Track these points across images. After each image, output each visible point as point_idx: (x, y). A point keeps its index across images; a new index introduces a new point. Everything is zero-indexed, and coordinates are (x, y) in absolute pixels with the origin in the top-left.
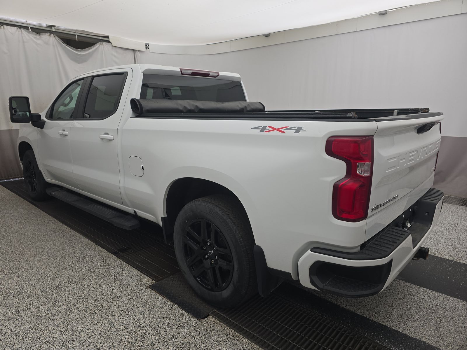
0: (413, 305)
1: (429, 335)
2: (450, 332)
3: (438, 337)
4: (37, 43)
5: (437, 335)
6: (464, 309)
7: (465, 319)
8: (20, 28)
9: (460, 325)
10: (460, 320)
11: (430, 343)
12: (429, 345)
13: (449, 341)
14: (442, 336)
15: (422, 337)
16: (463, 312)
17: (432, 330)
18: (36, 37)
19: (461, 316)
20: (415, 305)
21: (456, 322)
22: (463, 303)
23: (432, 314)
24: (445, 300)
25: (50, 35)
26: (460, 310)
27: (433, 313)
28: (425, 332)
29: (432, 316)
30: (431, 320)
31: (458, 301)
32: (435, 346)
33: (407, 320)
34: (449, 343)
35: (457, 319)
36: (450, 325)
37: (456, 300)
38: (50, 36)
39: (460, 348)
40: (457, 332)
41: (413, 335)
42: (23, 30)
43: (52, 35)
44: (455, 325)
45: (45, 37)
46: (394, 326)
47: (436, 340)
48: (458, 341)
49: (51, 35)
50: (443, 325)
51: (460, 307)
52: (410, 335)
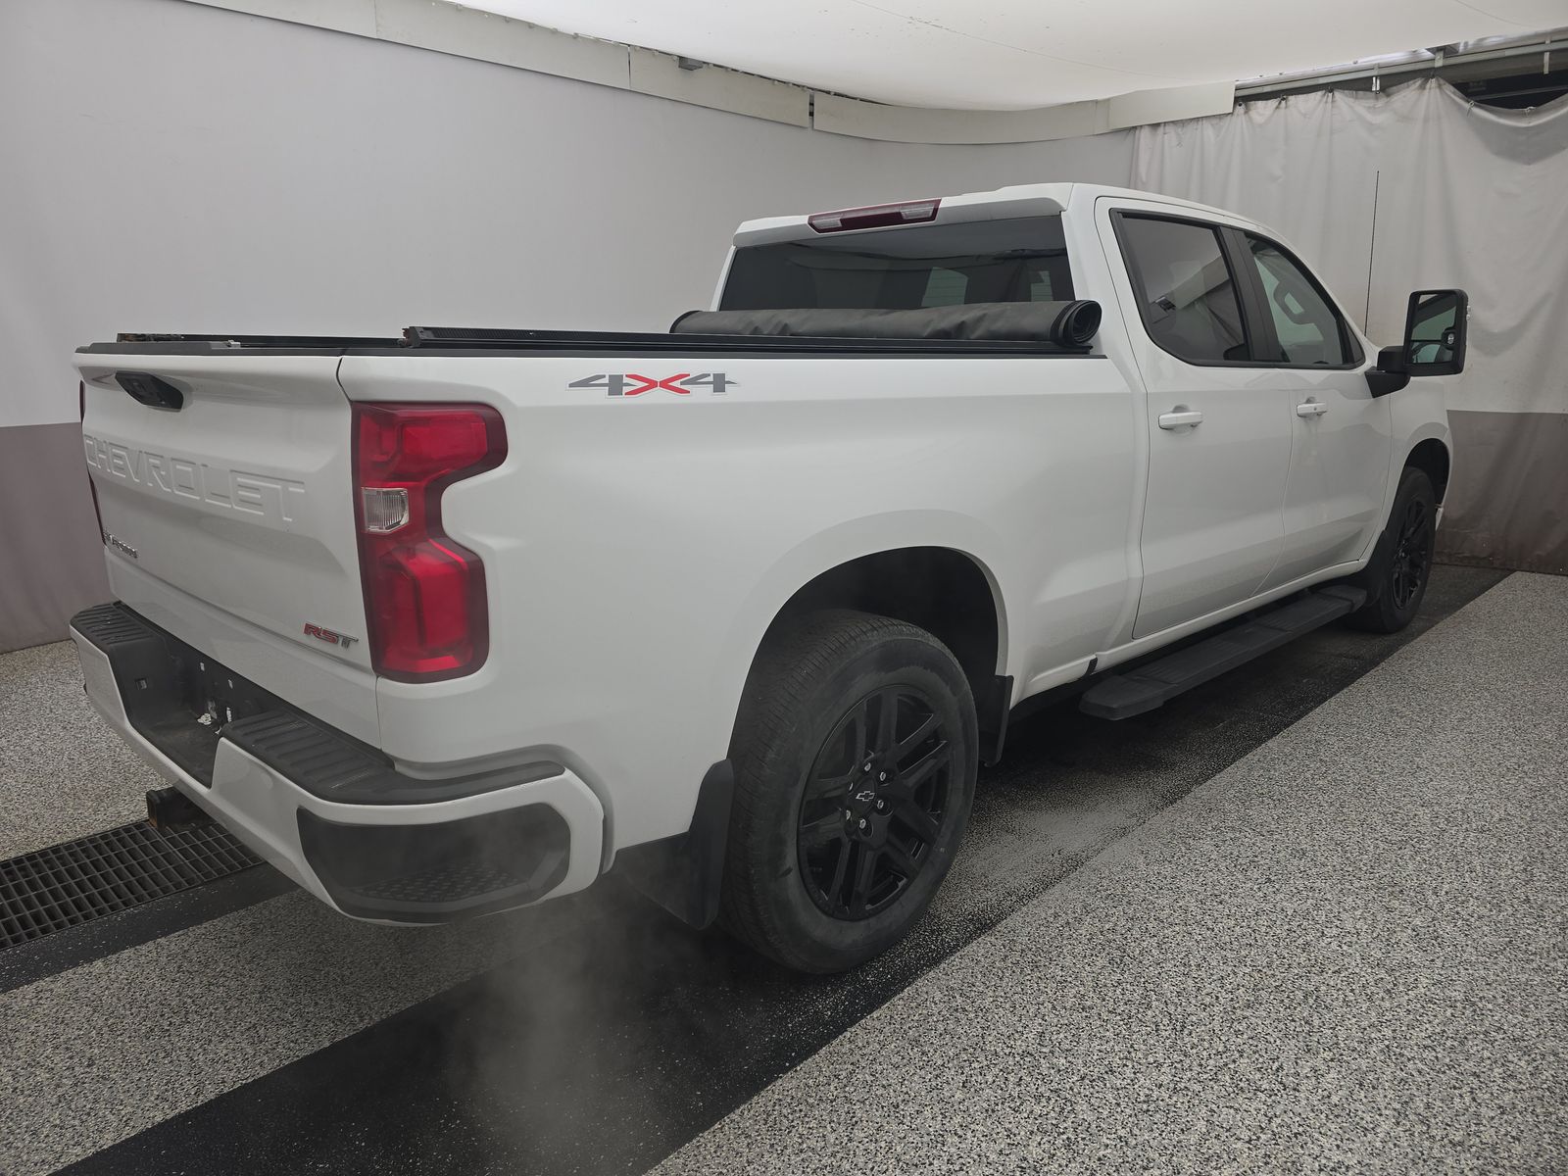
0: (218, 1005)
1: (98, 978)
2: (63, 1022)
3: (77, 991)
4: (1372, 124)
5: (82, 994)
6: (89, 1114)
7: (58, 1086)
8: (1331, 91)
9: (57, 1059)
10: (67, 1073)
11: (79, 970)
12: (77, 965)
13: (46, 1004)
14: (69, 1000)
15: (106, 965)
16: (82, 1102)
17: (106, 993)
18: (1374, 107)
19: (76, 1085)
20: (216, 1009)
21: (71, 1058)
22: (111, 1135)
23: (149, 1024)
24: (166, 1090)
25: (1422, 87)
26: (96, 1101)
27: (152, 1030)
28: (113, 976)
29: (145, 1021)
30: (133, 1011)
31: (132, 1124)
32: (63, 974)
33: (180, 967)
34: (40, 1001)
35: (77, 1069)
36: (79, 1037)
37: (140, 1125)
38: (1424, 88)
39: (9, 1012)
40: (46, 1036)
41: (126, 954)
42: (1338, 95)
43: (1433, 82)
44: (67, 1049)
45: (1407, 96)
46: (183, 937)
47: (72, 983)
48: (25, 1021)
49: (1428, 86)
50: (94, 1024)
51: (102, 1109)
52: (133, 950)
